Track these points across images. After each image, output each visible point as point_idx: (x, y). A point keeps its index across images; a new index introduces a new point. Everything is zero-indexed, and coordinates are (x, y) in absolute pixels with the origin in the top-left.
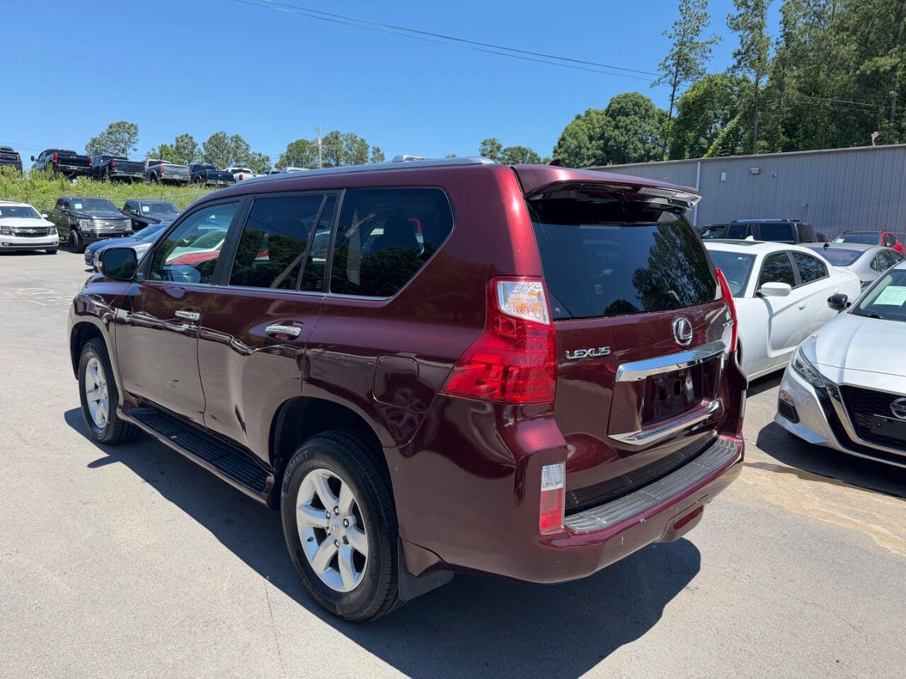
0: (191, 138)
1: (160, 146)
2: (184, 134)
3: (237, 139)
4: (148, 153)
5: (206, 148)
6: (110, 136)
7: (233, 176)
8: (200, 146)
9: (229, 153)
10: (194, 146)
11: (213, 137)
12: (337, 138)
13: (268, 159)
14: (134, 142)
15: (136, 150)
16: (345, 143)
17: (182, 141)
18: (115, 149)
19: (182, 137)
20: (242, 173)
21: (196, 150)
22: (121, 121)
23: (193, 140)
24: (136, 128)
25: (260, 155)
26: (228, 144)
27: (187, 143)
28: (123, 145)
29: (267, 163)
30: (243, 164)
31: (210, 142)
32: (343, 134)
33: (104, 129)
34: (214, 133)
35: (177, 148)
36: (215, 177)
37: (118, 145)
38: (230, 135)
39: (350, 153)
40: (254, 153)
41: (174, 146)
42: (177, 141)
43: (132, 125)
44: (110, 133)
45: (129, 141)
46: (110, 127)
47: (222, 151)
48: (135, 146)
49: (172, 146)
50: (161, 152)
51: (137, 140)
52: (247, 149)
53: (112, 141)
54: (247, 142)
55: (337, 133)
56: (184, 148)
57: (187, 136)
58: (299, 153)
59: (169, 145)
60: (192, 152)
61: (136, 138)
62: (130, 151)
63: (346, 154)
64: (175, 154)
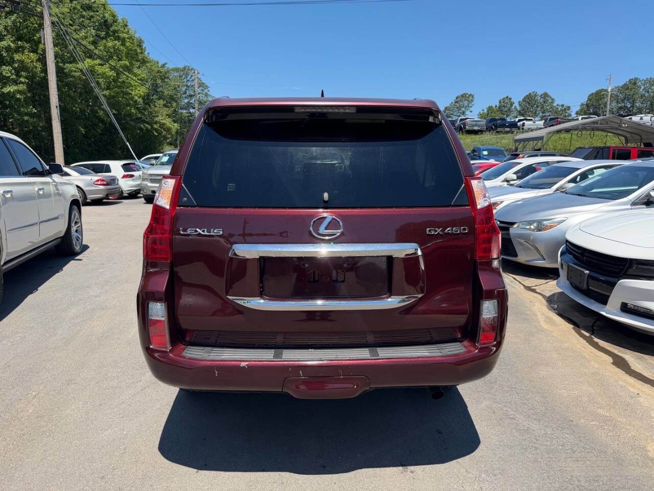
0: (510, 99)
1: (488, 107)
2: (505, 96)
3: (546, 95)
4: (480, 113)
5: (520, 105)
6: (456, 104)
7: (517, 124)
8: (516, 105)
9: (537, 107)
10: (512, 104)
11: (527, 96)
12: (635, 84)
13: (569, 108)
14: (471, 107)
15: (471, 112)
16: (642, 87)
17: (503, 102)
18: (459, 112)
19: (504, 98)
20: (525, 121)
21: (513, 107)
22: (464, 93)
23: (512, 100)
24: (473, 97)
25: (563, 106)
26: (537, 100)
27: (507, 103)
28: (463, 109)
29: (568, 112)
30: (548, 114)
31: (524, 100)
32: (641, 80)
33: (453, 99)
34: (527, 94)
35: (499, 108)
36: (504, 126)
37: (460, 110)
38: (540, 92)
39: (647, 94)
40: (557, 105)
41: (498, 106)
42: (500, 102)
43: (471, 95)
44: (456, 102)
45: (468, 105)
46: (457, 98)
47: (532, 107)
48: (471, 109)
49: (496, 106)
50: (488, 111)
51: (473, 105)
52: (552, 102)
53: (457, 108)
54: (553, 97)
55: (636, 79)
56: (504, 106)
57: (507, 97)
58: (597, 100)
59: (494, 106)
60: (509, 109)
61: (473, 103)
62: (467, 113)
63: (642, 96)
64: (498, 111)
